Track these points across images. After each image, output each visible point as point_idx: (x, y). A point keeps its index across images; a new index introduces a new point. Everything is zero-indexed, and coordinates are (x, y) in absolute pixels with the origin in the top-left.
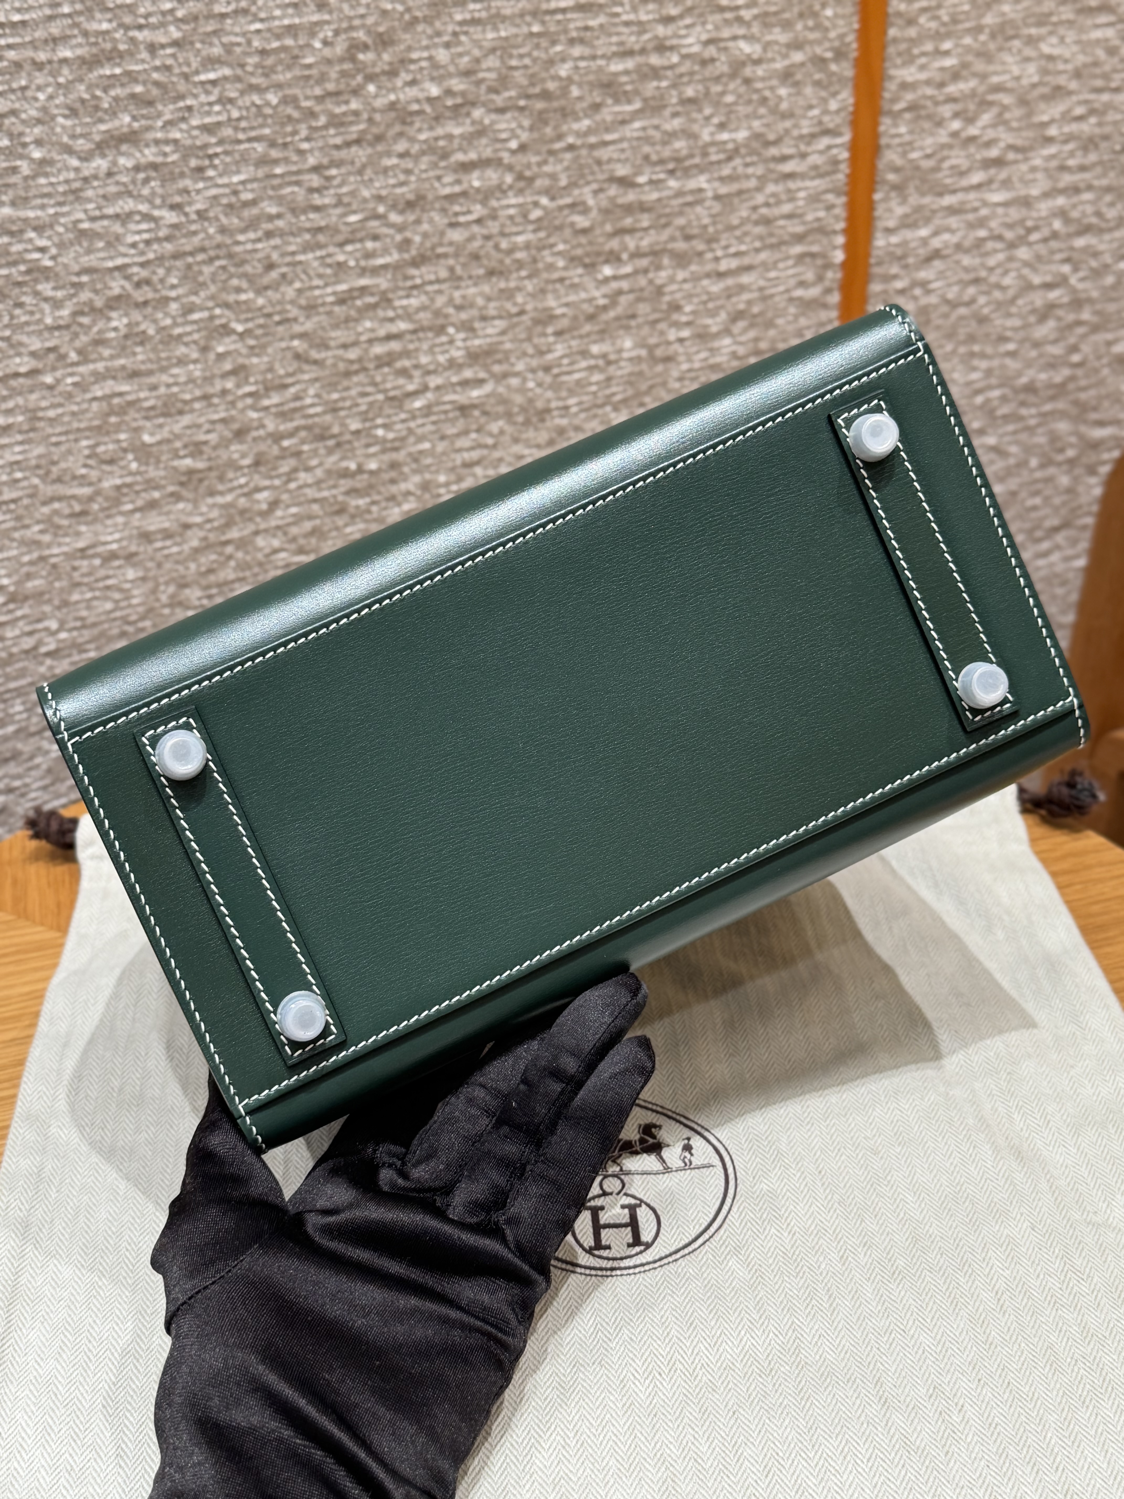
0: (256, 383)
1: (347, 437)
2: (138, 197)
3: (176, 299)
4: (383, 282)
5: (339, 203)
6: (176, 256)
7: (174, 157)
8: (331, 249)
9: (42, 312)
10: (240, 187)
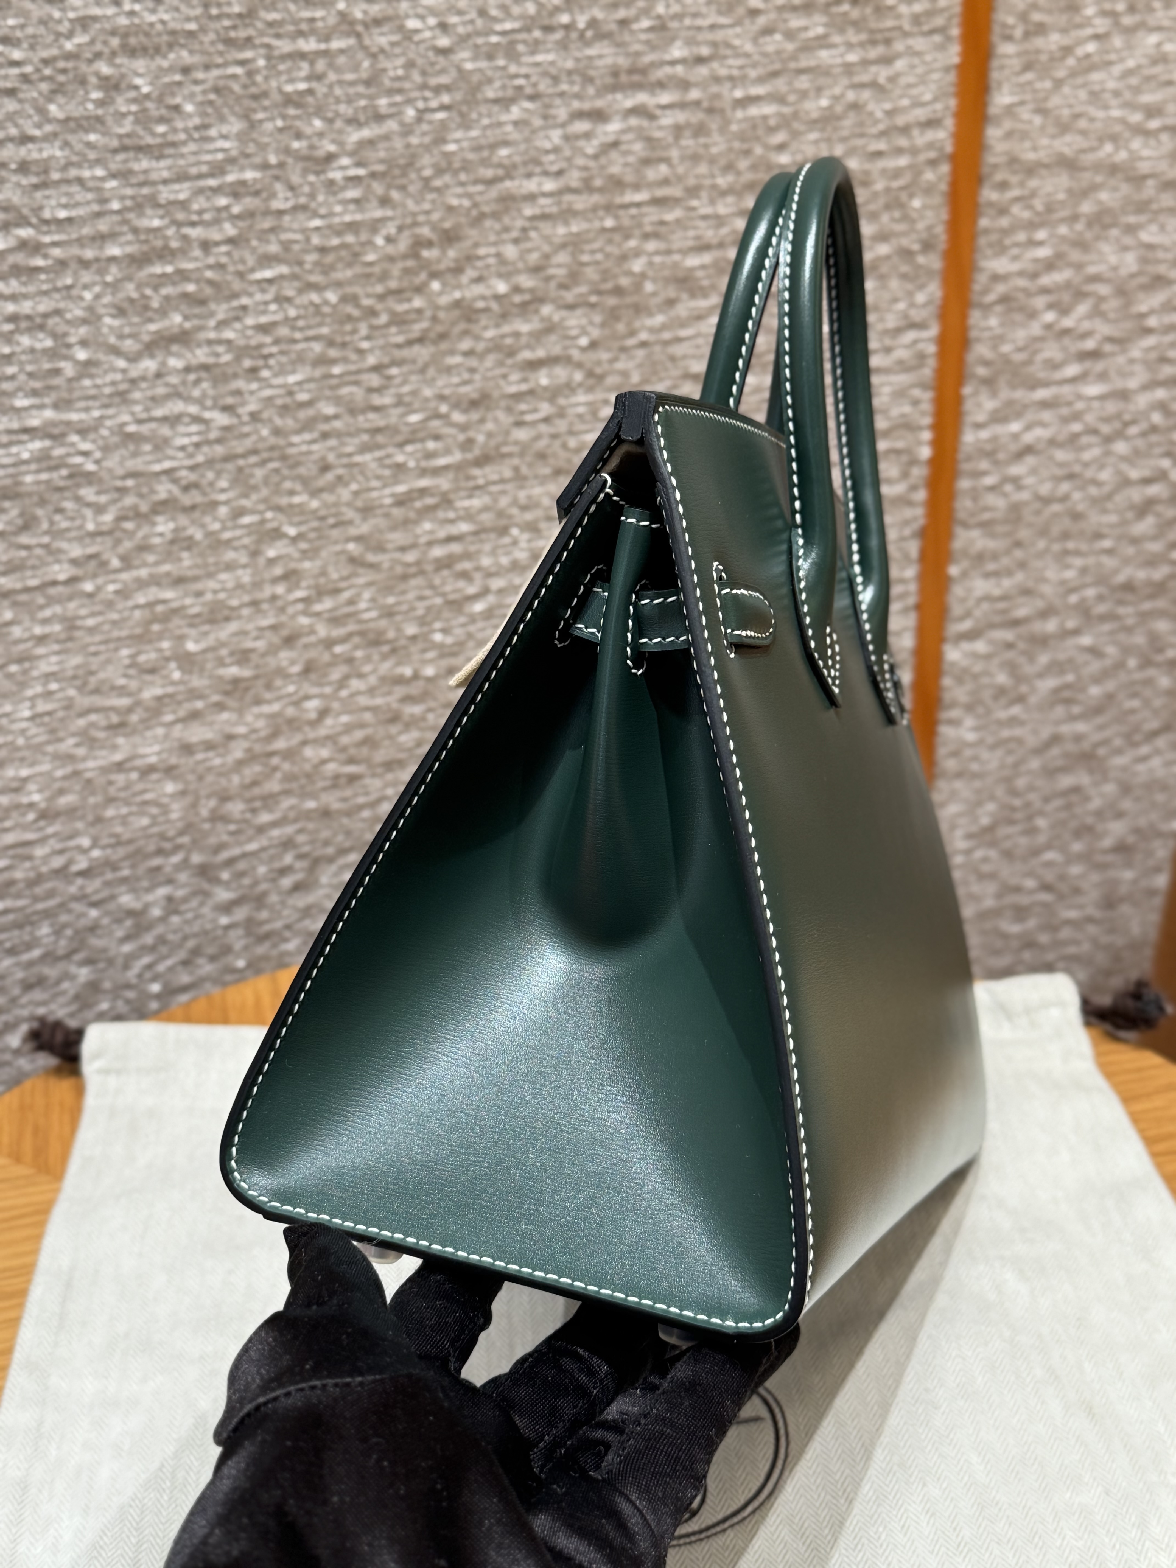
0: (308, 588)
1: (403, 642)
2: (188, 399)
3: (226, 503)
4: (444, 483)
5: (399, 403)
6: (227, 459)
7: (227, 358)
8: (391, 450)
9: (84, 518)
10: (296, 388)
